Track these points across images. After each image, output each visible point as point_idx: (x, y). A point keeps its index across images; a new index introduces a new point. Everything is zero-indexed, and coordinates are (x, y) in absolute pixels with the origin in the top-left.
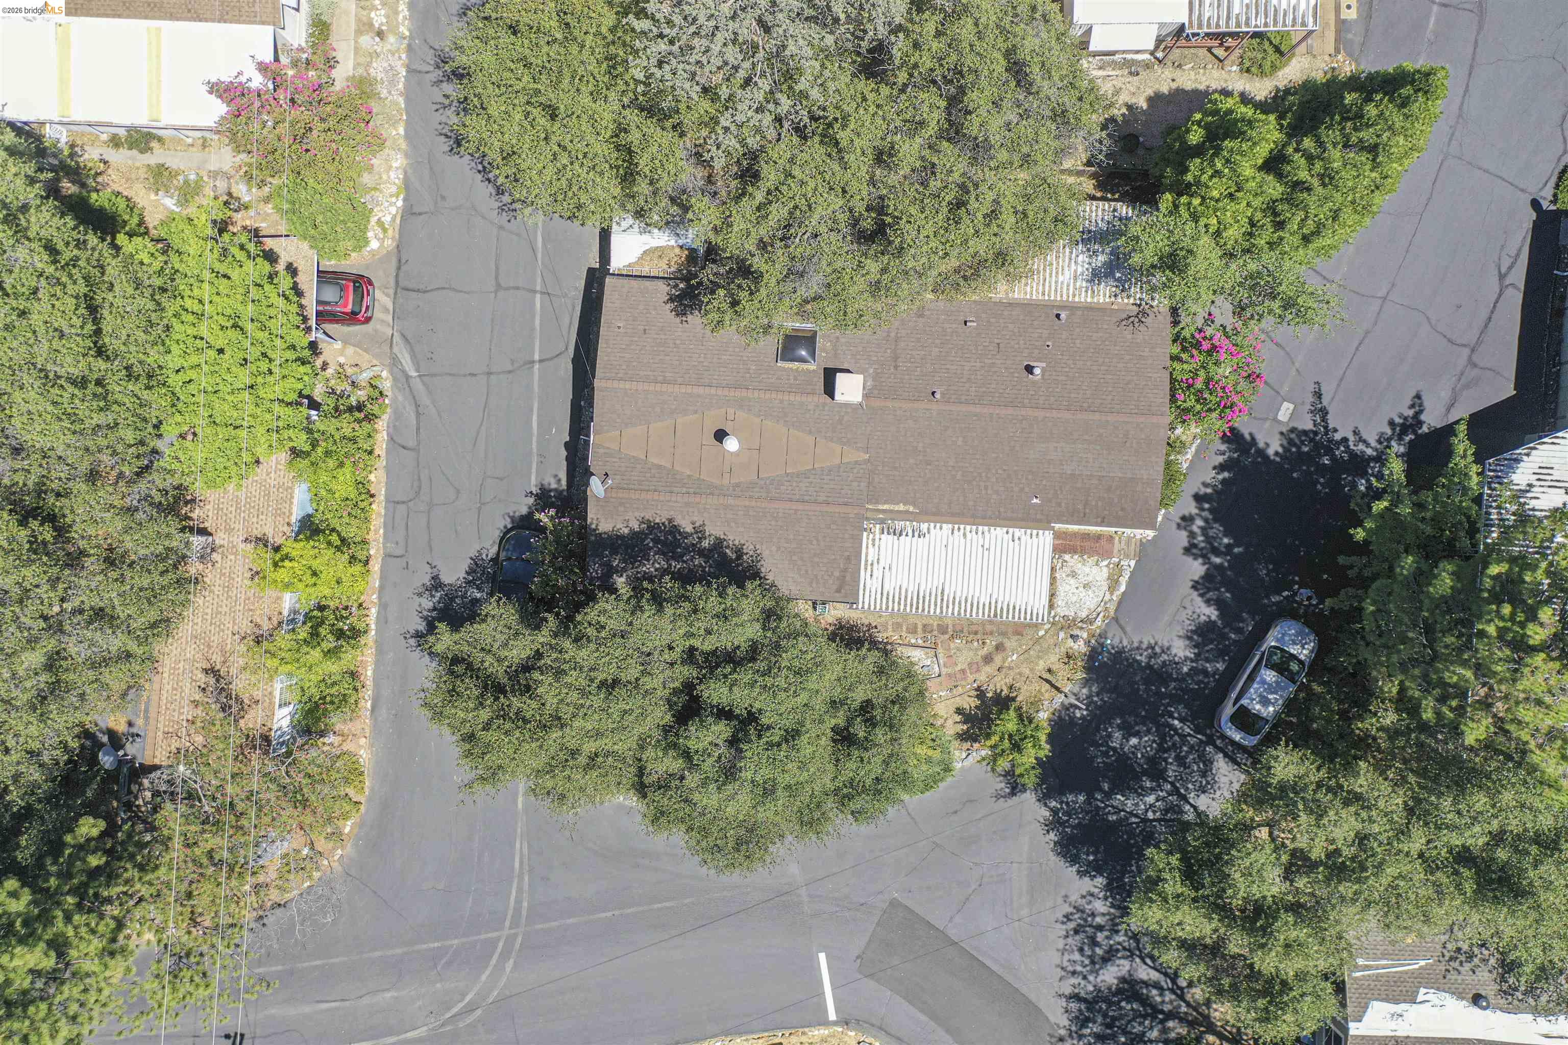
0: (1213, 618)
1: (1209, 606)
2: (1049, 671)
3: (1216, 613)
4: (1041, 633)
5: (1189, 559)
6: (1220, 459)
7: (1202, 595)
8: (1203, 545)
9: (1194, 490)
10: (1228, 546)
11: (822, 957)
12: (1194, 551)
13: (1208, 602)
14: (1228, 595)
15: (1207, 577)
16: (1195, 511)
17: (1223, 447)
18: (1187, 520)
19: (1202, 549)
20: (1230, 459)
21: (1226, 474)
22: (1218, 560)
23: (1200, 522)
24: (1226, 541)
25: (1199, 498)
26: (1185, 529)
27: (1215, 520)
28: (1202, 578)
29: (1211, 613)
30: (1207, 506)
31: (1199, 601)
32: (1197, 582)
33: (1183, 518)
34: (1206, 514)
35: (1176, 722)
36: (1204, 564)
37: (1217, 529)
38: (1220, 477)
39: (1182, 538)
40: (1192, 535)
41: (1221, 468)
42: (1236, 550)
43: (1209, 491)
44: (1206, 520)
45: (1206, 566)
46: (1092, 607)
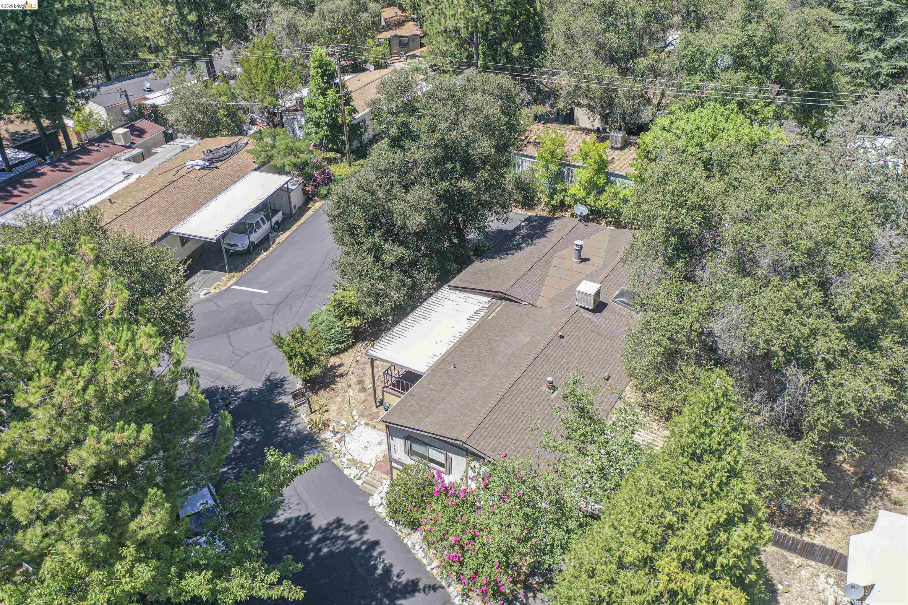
0: (274, 519)
1: (286, 520)
2: (327, 411)
3: (276, 522)
4: (354, 413)
5: (331, 519)
6: (395, 571)
7: (297, 518)
8: (335, 532)
9: (383, 543)
10: (320, 550)
11: (266, 292)
12: (334, 525)
13: (290, 520)
14: (282, 535)
15: (309, 526)
16: (365, 538)
17: (403, 579)
18: (362, 529)
19: (332, 531)
20: (390, 579)
21: (379, 572)
22: (315, 538)
23: (354, 536)
24: (325, 550)
25: (375, 544)
26: (357, 526)
27: (347, 549)
28: (310, 523)
29: (281, 517)
30: (363, 547)
31: (295, 514)
32: (310, 518)
33: (366, 527)
34: (358, 543)
35: (225, 470)
36: (320, 528)
37: (339, 546)
38: (380, 567)
39: (350, 520)
40: (348, 528)
41: (387, 571)
42: (312, 555)
43: (375, 554)
44: (352, 542)
45: (316, 528)
46: (348, 446)
